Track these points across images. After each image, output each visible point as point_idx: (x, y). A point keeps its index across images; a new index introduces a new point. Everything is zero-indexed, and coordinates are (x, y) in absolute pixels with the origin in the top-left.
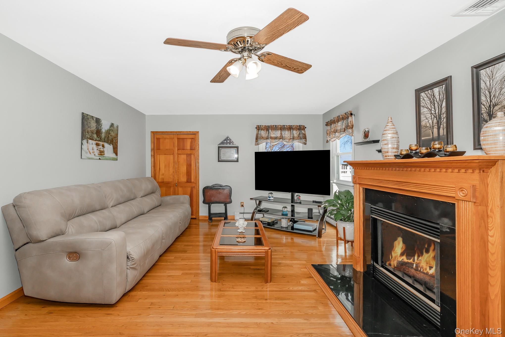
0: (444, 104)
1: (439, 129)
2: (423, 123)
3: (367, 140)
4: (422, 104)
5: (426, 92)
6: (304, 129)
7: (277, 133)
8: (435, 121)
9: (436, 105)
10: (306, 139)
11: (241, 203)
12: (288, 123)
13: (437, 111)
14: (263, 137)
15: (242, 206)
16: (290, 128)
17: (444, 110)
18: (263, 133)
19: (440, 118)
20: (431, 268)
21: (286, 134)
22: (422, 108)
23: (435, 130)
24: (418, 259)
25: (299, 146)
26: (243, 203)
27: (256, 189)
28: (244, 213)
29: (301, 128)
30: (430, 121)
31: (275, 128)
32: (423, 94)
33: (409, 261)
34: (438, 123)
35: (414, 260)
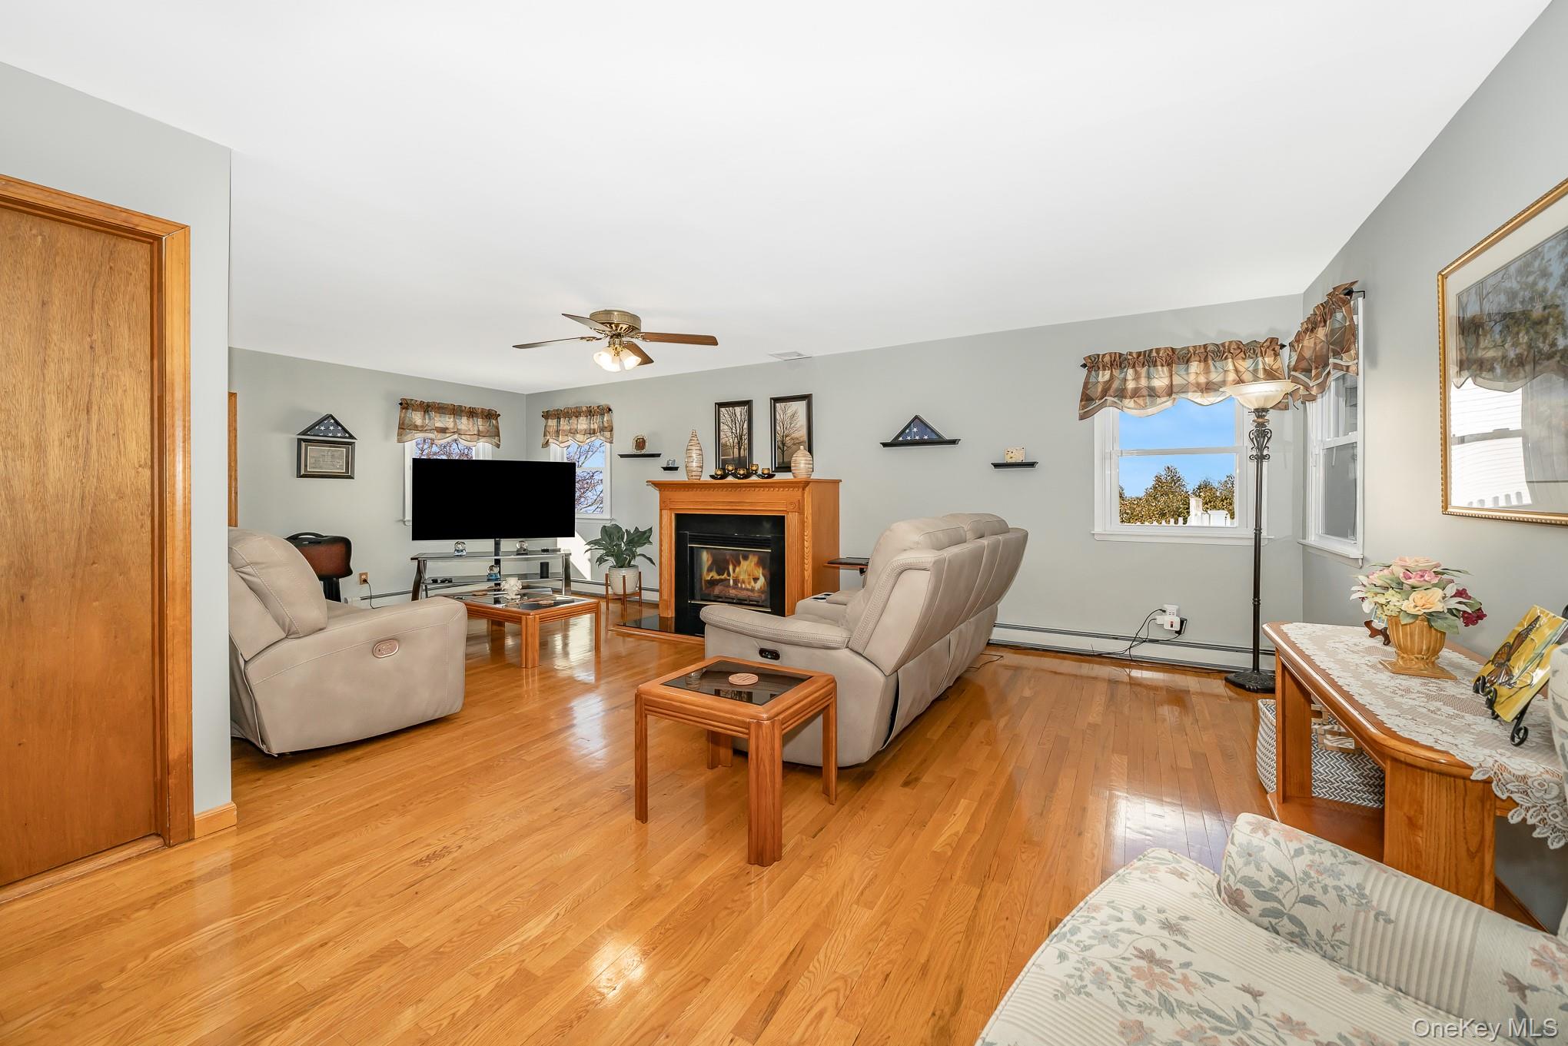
0: (746, 426)
1: (740, 449)
2: (723, 441)
3: (643, 452)
4: (721, 421)
5: (727, 409)
6: (497, 419)
7: (447, 421)
8: (736, 440)
9: (738, 425)
10: (499, 436)
11: (361, 575)
12: (468, 403)
13: (738, 431)
14: (416, 426)
15: (365, 581)
16: (472, 413)
17: (745, 431)
18: (417, 418)
19: (741, 439)
20: (756, 579)
21: (464, 423)
22: (722, 425)
23: (736, 451)
24: (734, 571)
25: (482, 451)
26: (366, 574)
27: (413, 540)
28: (371, 597)
29: (490, 415)
30: (731, 440)
31: (442, 409)
32: (723, 409)
33: (723, 577)
34: (739, 443)
35: (729, 575)
